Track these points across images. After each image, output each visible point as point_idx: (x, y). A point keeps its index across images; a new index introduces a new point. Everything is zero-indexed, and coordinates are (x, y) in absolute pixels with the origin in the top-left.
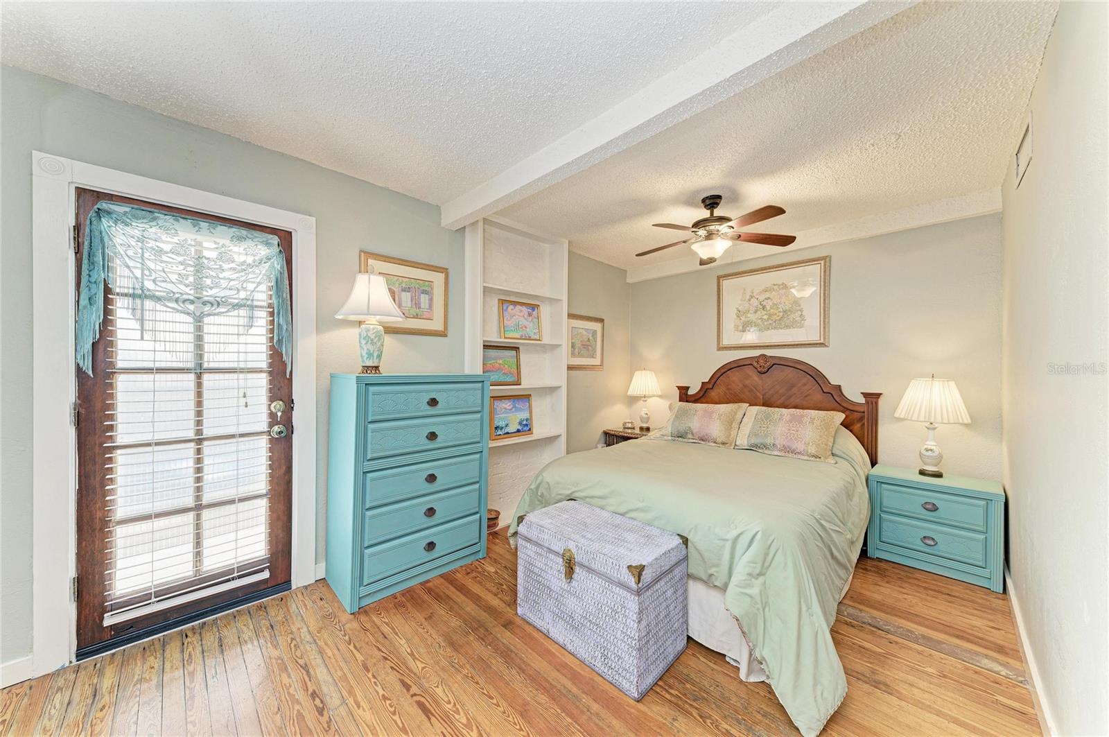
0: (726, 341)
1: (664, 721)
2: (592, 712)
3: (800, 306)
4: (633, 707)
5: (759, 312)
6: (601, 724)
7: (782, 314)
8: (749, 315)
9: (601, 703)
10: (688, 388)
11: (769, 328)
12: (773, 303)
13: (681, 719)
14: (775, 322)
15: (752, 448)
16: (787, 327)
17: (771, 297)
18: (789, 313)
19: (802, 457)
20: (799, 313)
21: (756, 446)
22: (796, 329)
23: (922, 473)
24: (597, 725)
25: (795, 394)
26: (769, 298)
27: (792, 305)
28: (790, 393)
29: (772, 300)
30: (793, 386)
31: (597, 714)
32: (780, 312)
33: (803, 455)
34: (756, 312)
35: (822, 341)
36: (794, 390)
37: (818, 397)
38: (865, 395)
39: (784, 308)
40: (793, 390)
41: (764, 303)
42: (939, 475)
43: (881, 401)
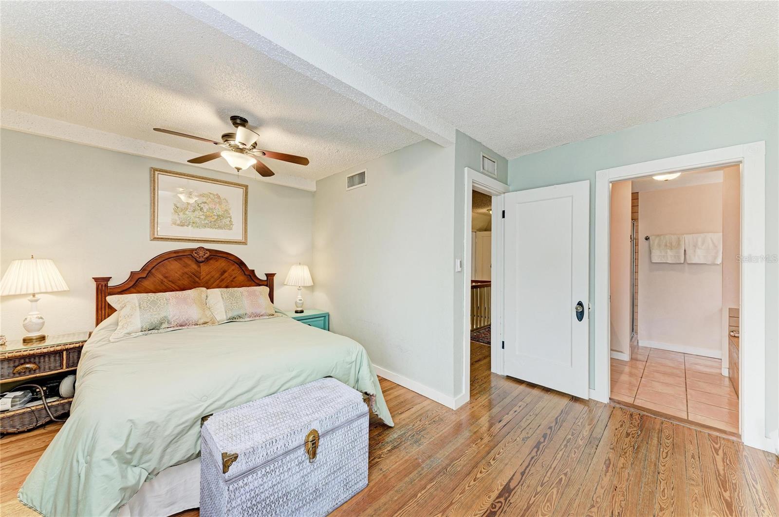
0: (161, 232)
1: (382, 475)
2: (373, 513)
3: (229, 214)
4: (372, 488)
5: (196, 213)
6: (383, 509)
7: (216, 217)
8: (187, 212)
9: (367, 507)
10: (108, 279)
11: (205, 227)
12: (210, 208)
13: (381, 467)
14: (211, 222)
15: (232, 320)
16: (220, 228)
17: (207, 202)
18: (222, 218)
19: (265, 317)
20: (229, 218)
21: (234, 318)
22: (226, 230)
23: (296, 312)
24: (384, 511)
25: (226, 277)
26: (205, 203)
27: (224, 212)
28: (223, 277)
29: (208, 204)
30: (225, 272)
31: (375, 510)
32: (215, 215)
33: (264, 316)
34: (194, 211)
35: (243, 241)
36: (226, 275)
37: (241, 278)
38: (267, 275)
39: (218, 213)
40: (224, 275)
41: (202, 206)
42: (302, 312)
43: (275, 278)
